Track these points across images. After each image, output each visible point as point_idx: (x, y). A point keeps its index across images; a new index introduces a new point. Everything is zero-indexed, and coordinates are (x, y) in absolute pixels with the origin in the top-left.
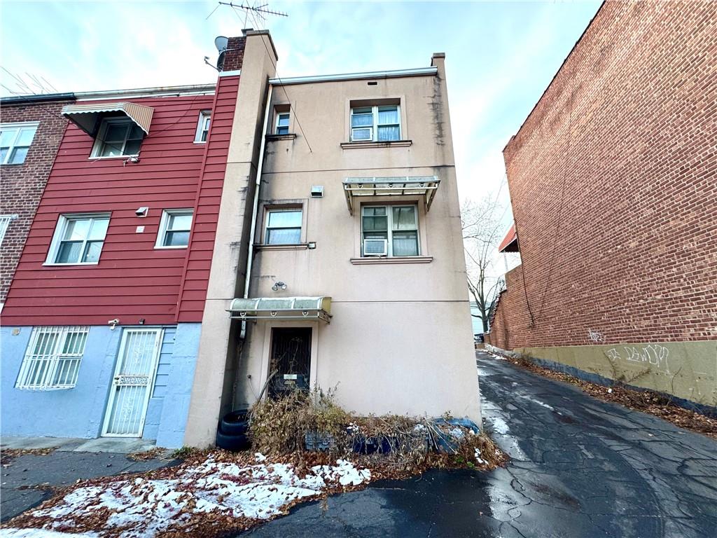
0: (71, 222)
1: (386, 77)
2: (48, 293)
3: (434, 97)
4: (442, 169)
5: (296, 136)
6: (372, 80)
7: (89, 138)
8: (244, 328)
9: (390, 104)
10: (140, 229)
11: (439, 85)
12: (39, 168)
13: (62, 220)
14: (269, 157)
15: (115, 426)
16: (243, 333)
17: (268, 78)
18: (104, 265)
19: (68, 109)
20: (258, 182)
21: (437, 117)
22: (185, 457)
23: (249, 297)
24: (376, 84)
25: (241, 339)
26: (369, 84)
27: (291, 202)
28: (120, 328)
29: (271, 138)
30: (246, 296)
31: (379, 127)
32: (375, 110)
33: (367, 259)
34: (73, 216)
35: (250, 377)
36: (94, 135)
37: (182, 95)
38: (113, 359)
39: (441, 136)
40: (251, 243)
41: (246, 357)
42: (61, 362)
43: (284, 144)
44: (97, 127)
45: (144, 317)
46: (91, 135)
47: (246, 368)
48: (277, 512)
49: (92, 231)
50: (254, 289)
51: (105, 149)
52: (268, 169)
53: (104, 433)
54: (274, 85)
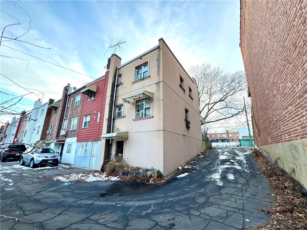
0: (86, 117)
1: (144, 55)
2: (83, 134)
3: (158, 57)
4: (158, 83)
5: (122, 83)
6: (141, 58)
7: (88, 96)
8: (111, 141)
9: (145, 64)
10: (95, 117)
11: (160, 51)
12: (81, 106)
13: (84, 117)
14: (117, 92)
15: (92, 165)
16: (110, 143)
17: (116, 68)
18: (90, 127)
19: (82, 91)
20: (114, 100)
21: (158, 64)
22: (96, 171)
23: (112, 133)
24: (142, 58)
25: (110, 144)
26: (140, 59)
27: (121, 104)
28: (92, 142)
29: (117, 86)
30: (111, 132)
31: (144, 73)
32: (143, 67)
33: (136, 119)
34: (86, 116)
35: (112, 154)
36: (88, 95)
37: (102, 79)
38: (91, 149)
39: (159, 71)
40: (112, 118)
41: (111, 149)
42: (85, 150)
43: (120, 87)
44: (89, 92)
45: (95, 139)
46: (87, 95)
47: (111, 152)
48: (91, 181)
49: (88, 119)
50: (113, 131)
51: (91, 98)
52: (116, 96)
53: (90, 166)
54: (118, 69)
